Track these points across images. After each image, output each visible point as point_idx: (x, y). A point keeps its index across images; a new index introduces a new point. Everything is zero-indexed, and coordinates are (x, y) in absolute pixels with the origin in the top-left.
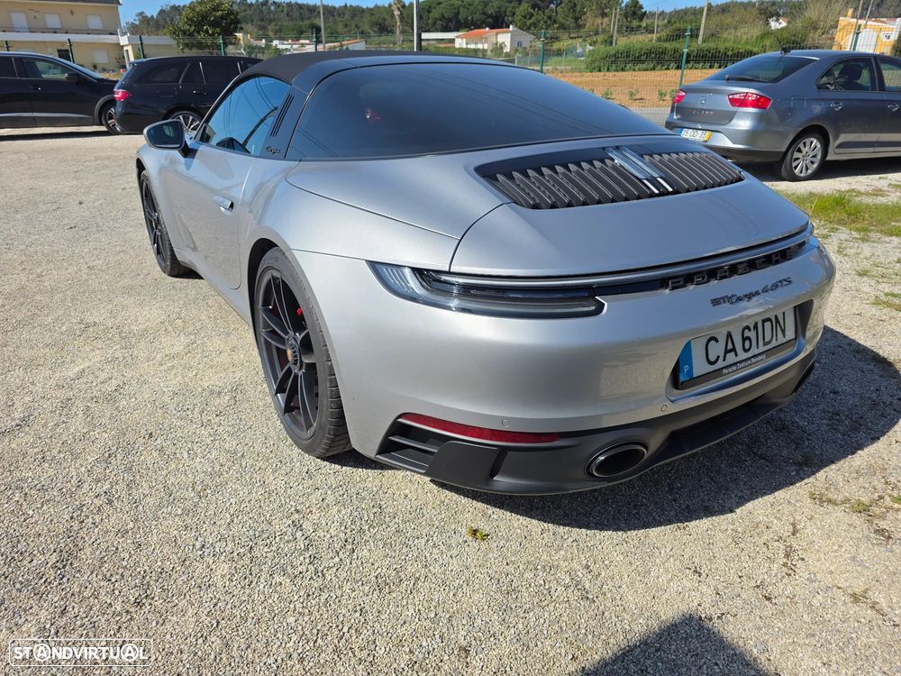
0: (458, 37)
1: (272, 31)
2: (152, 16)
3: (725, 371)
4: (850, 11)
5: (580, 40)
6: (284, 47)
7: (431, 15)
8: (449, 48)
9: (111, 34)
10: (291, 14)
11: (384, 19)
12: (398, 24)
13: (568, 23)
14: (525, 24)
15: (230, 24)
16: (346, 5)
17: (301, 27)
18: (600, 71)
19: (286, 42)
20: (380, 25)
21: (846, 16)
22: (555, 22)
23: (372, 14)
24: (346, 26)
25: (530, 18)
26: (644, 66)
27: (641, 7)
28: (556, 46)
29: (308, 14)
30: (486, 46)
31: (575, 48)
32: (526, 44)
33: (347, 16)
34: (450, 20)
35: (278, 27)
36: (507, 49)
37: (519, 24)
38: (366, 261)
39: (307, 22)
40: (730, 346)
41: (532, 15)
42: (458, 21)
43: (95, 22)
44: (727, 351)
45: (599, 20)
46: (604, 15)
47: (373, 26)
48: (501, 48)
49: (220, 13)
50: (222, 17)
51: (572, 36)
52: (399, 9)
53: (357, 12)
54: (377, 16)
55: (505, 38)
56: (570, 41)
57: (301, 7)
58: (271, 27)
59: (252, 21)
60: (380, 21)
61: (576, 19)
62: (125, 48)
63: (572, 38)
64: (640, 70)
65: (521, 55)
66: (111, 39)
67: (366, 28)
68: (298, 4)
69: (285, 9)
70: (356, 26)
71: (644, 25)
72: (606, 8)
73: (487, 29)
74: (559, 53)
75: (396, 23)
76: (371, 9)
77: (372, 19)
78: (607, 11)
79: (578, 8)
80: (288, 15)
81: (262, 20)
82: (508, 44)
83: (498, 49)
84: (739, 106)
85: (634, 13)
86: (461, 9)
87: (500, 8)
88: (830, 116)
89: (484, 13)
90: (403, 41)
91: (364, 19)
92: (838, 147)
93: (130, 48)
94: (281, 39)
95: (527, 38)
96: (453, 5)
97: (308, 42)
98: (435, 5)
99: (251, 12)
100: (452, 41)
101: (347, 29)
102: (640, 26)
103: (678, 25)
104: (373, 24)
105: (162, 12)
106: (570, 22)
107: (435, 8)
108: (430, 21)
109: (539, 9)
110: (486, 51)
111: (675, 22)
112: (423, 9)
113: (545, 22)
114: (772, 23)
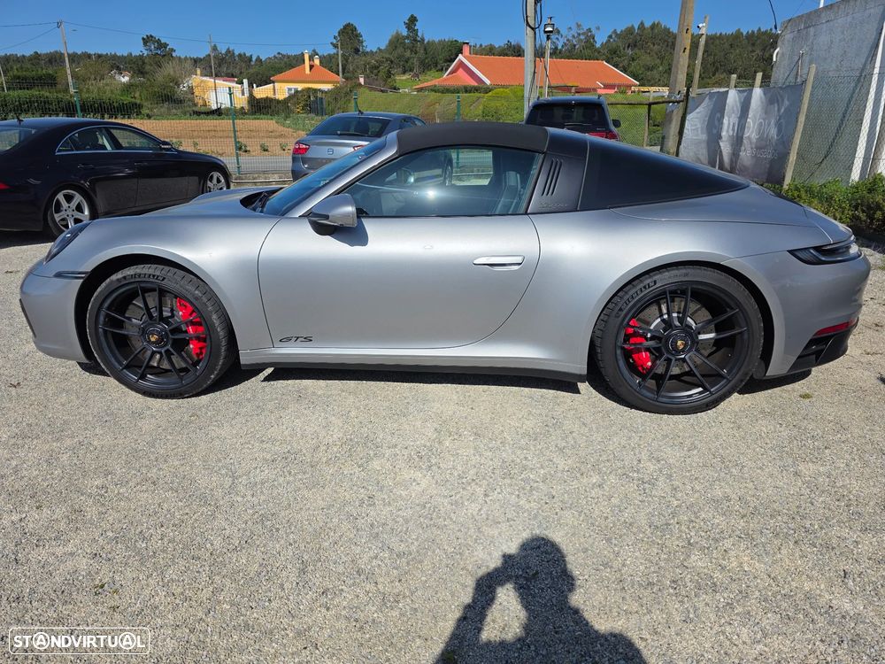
4: (199, 71)
21: (196, 74)
114: (117, 77)
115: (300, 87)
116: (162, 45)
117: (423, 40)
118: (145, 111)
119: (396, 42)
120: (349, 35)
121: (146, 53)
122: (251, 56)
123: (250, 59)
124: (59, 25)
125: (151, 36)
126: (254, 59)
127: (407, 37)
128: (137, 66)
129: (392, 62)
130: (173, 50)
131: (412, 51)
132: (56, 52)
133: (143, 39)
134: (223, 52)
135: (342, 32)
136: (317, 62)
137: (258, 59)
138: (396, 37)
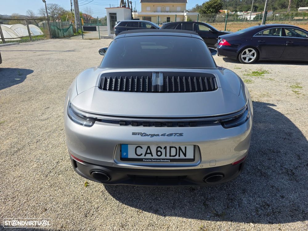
1: (238, 8)
2: (200, 6)
3: (144, 160)
6: (241, 14)
9: (182, 12)
11: (285, 2)
15: (219, 8)
19: (242, 12)
35: (241, 7)
40: (149, 151)
43: (179, 9)
44: (146, 153)
47: (279, 5)
49: (216, 4)
50: (217, 5)
54: (282, 1)
58: (238, 7)
59: (233, 5)
60: (283, 3)
62: (185, 17)
66: (182, 14)
77: (280, 2)
80: (246, 2)
81: (236, 5)
90: (291, 10)
91: (276, 3)
93: (186, 17)
94: (241, 11)
97: (250, 12)
99: (233, 2)
105: (204, 4)
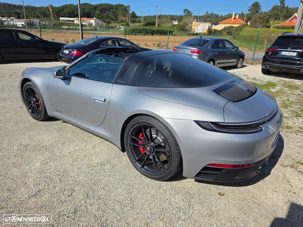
0: (75, 20)
4: (195, 20)
5: (118, 24)
6: (4, 20)
7: (64, 11)
8: (73, 23)
10: (5, 7)
12: (52, 14)
13: (113, 18)
14: (99, 17)
16: (29, 6)
17: (10, 12)
18: (128, 35)
20: (44, 13)
21: (194, 21)
22: (109, 17)
23: (40, 10)
24: (30, 13)
25: (100, 15)
26: (142, 34)
27: (136, 15)
28: (111, 25)
29: (12, 8)
30: (86, 24)
31: (117, 26)
32: (100, 24)
33: (30, 10)
34: (71, 14)
36: (94, 25)
37: (97, 17)
38: (194, 121)
39: (13, 11)
41: (101, 14)
42: (74, 14)
45: (123, 18)
46: (124, 16)
48: (92, 25)
51: (115, 22)
52: (51, 9)
53: (34, 9)
54: (42, 10)
55: (93, 21)
56: (115, 24)
57: (10, 5)
60: (44, 12)
61: (116, 17)
63: (115, 23)
64: (141, 35)
65: (99, 27)
67: (38, 14)
68: (8, 4)
69: (3, 5)
70: (34, 13)
71: (137, 20)
72: (125, 14)
73: (86, 18)
74: (112, 27)
75: (51, 13)
76: (40, 8)
77: (40, 11)
78: (125, 15)
79: (116, 13)
82: (94, 23)
83: (91, 25)
84: (193, 53)
85: (134, 16)
86: (75, 10)
87: (89, 11)
88: (215, 55)
89: (84, 12)
90: (54, 20)
91: (37, 11)
92: (217, 64)
95: (100, 22)
96: (72, 9)
97: (14, 18)
98: (65, 8)
100: (73, 21)
101: (30, 14)
102: (136, 20)
103: (147, 21)
104: (41, 13)
106: (114, 17)
107: (65, 9)
108: (64, 14)
109: (103, 13)
110: (86, 25)
111: (146, 20)
112: (61, 9)
113: (106, 17)
114: (174, 22)
115: (228, 25)
116: (189, 12)
117: (288, 7)
118: (174, 33)
119: (275, 8)
120: (256, 6)
121: (184, 15)
122: (218, 15)
123: (218, 16)
124: (157, 7)
125: (187, 9)
126: (219, 16)
127: (280, 6)
128: (180, 19)
129: (270, 16)
130: (192, 13)
131: (281, 11)
132: (161, 15)
133: (184, 10)
134: (210, 14)
135: (253, 5)
136: (237, 16)
137: (221, 16)
138: (276, 6)
